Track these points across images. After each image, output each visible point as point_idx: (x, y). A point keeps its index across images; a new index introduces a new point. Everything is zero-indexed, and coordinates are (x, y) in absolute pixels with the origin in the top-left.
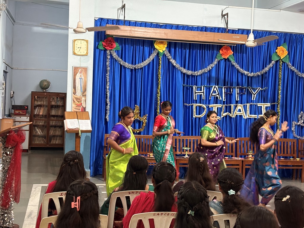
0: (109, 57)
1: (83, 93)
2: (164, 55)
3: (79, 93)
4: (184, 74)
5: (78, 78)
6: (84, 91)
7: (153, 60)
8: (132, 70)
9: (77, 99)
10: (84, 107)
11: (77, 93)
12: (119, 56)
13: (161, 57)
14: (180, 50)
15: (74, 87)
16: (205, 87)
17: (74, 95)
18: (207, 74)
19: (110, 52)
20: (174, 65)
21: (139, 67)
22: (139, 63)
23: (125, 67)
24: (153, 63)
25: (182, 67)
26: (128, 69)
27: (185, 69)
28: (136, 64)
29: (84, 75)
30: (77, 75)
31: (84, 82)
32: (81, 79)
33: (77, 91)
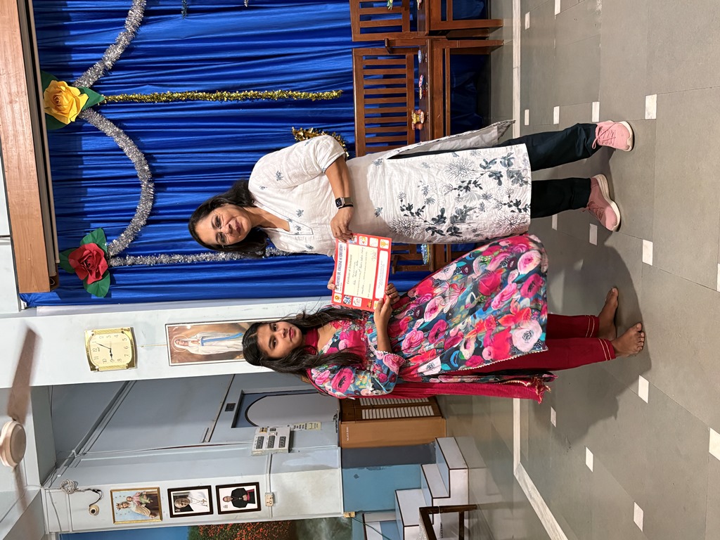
0: (130, 260)
2: (96, 87)
4: (147, 13)
5: (201, 348)
7: (116, 122)
8: (159, 188)
12: (122, 231)
13: (103, 98)
14: (73, 33)
19: (114, 257)
20: (119, 51)
21: (146, 168)
22: (133, 168)
23: (153, 209)
24: (127, 123)
25: (125, 21)
26: (157, 200)
27: (128, 11)
28: (136, 177)
29: (193, 334)
30: (192, 351)
31: (211, 332)
32: (203, 341)
33: (239, 347)
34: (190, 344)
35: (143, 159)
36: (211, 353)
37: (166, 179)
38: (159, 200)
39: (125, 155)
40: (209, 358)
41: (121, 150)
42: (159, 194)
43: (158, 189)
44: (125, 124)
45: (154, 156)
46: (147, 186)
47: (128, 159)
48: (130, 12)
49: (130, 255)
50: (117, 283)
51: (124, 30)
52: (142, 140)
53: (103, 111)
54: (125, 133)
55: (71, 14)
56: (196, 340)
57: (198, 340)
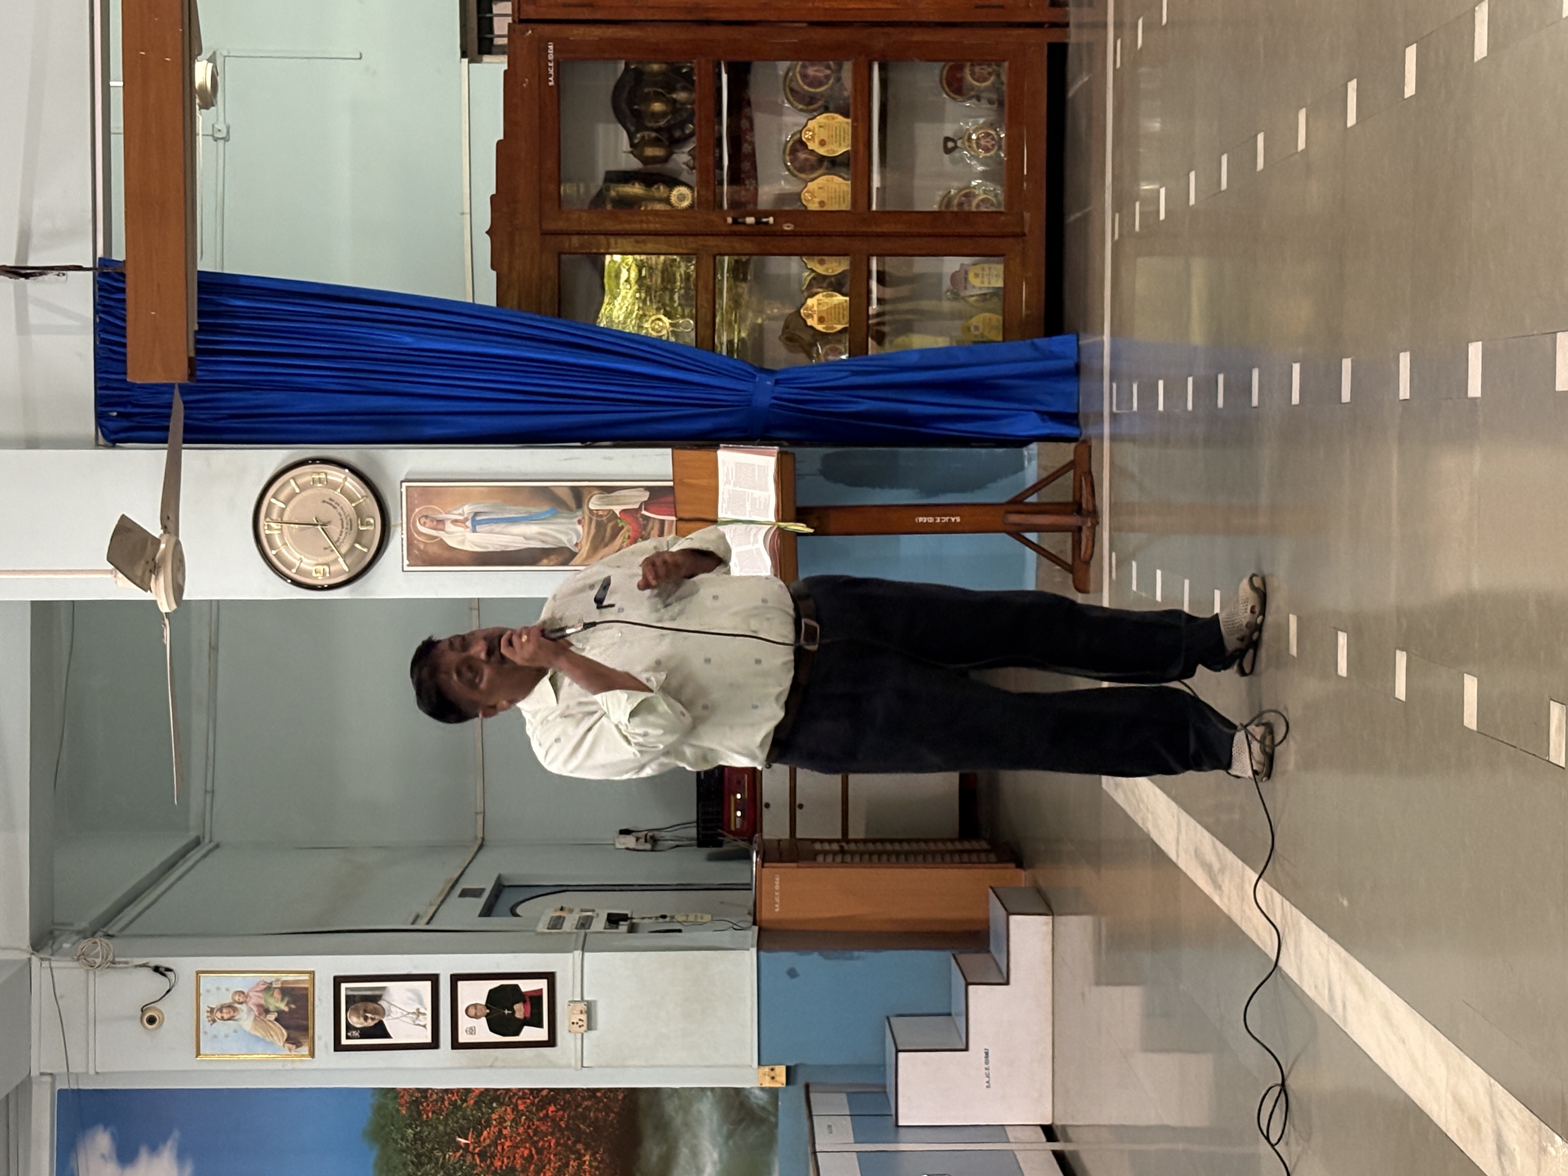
3: (566, 530)
9: (598, 542)
10: (647, 494)
11: (564, 539)
29: (455, 505)
30: (452, 542)
31: (493, 502)
32: (475, 522)
33: (549, 539)
36: (490, 549)
56: (461, 518)
57: (466, 519)
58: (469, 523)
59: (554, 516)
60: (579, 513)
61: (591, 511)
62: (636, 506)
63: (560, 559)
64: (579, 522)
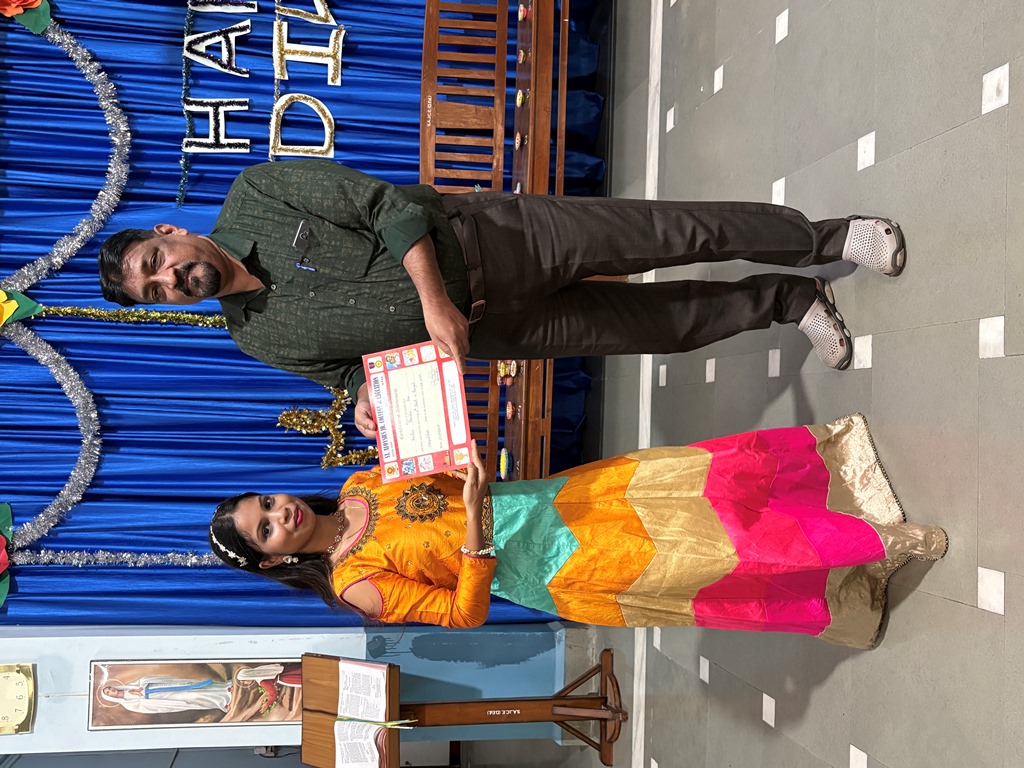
0: (45, 556)
1: (215, 676)
2: (32, 293)
3: (220, 696)
4: (125, 196)
5: (144, 702)
6: (205, 672)
7: (55, 345)
8: (108, 446)
9: (243, 705)
10: (282, 668)
11: (217, 703)
12: (41, 509)
13: (41, 308)
14: (8, 214)
15: (190, 717)
16: (188, 93)
17: (226, 718)
18: (123, 84)
19: (22, 549)
20: (76, 244)
21: (94, 415)
22: (73, 414)
23: (95, 478)
24: (72, 348)
25: (91, 204)
26: (103, 465)
27: (98, 191)
28: (76, 428)
29: (133, 678)
30: (129, 707)
31: (163, 676)
32: (148, 691)
33: (205, 703)
34: (127, 695)
35: (91, 400)
36: (159, 711)
37: (121, 435)
38: (107, 465)
39: (63, 394)
40: (155, 719)
41: (59, 386)
42: (107, 456)
43: (108, 449)
44: (69, 350)
45: (108, 399)
46: (91, 444)
47: (69, 401)
48: (101, 193)
49: (47, 549)
50: (20, 590)
51: (88, 216)
52: (91, 375)
53: (37, 328)
54: (68, 361)
55: (10, 188)
56: (137, 688)
57: (142, 689)
58: (143, 692)
59: (211, 685)
60: (230, 683)
61: (239, 681)
62: (274, 677)
63: (214, 717)
64: (229, 690)
